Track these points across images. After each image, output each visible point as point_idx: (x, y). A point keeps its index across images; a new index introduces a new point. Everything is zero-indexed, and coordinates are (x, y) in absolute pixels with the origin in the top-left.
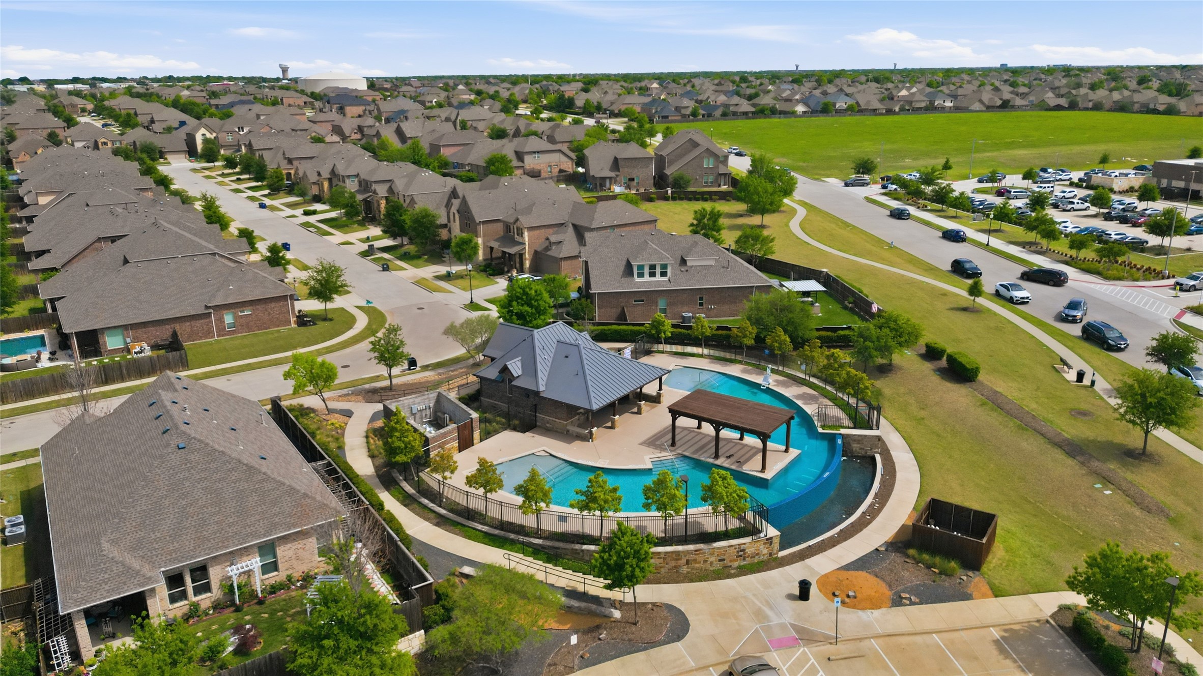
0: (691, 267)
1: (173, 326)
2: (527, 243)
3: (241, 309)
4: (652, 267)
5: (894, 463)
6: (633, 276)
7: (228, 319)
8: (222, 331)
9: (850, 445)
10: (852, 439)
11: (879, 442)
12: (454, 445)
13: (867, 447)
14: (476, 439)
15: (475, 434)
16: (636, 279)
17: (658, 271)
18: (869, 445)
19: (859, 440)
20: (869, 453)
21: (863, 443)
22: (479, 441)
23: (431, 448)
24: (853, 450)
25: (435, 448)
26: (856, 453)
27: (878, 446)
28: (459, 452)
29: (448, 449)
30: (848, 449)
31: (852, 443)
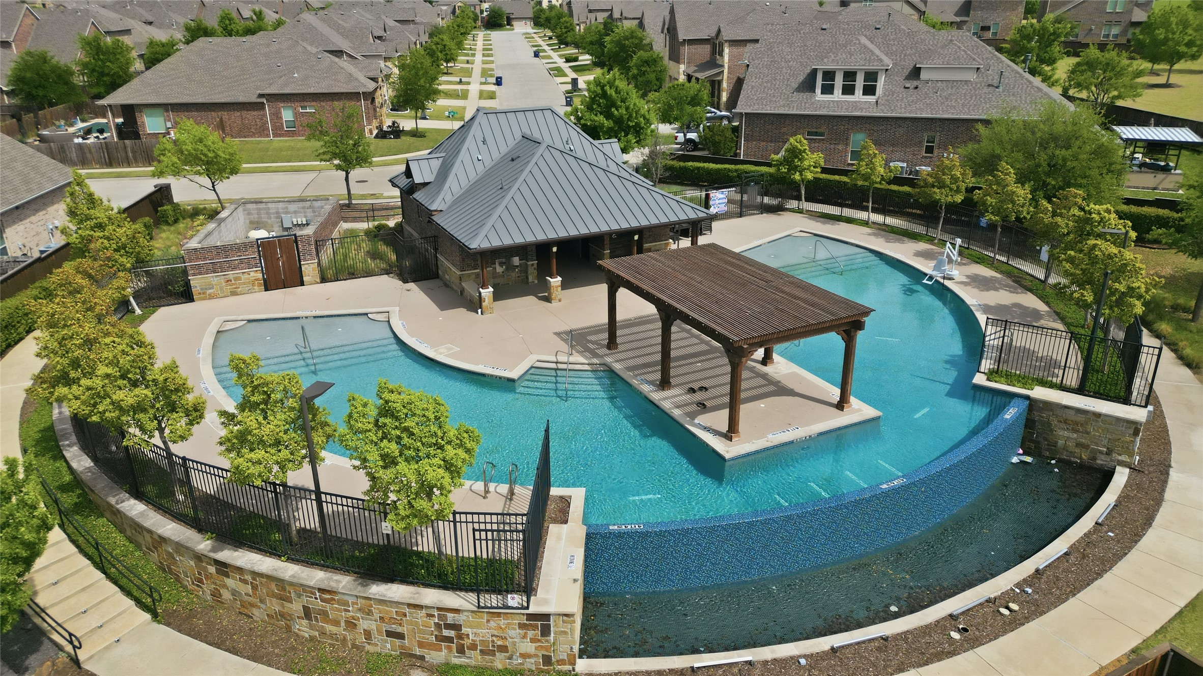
0: (927, 82)
1: (220, 113)
2: (726, 66)
3: (302, 104)
4: (850, 76)
5: (1158, 502)
6: (814, 92)
7: (287, 115)
8: (279, 132)
9: (1051, 431)
10: (1057, 416)
11: (1135, 439)
12: (252, 274)
13: (1097, 444)
14: (309, 276)
15: (306, 266)
16: (819, 96)
17: (860, 83)
18: (1105, 442)
19: (1076, 423)
20: (1102, 460)
21: (1088, 433)
22: (318, 280)
23: (189, 268)
24: (1056, 443)
25: (200, 270)
26: (1065, 453)
27: (1131, 448)
28: (266, 290)
29: (236, 279)
30: (1045, 439)
31: (1055, 425)
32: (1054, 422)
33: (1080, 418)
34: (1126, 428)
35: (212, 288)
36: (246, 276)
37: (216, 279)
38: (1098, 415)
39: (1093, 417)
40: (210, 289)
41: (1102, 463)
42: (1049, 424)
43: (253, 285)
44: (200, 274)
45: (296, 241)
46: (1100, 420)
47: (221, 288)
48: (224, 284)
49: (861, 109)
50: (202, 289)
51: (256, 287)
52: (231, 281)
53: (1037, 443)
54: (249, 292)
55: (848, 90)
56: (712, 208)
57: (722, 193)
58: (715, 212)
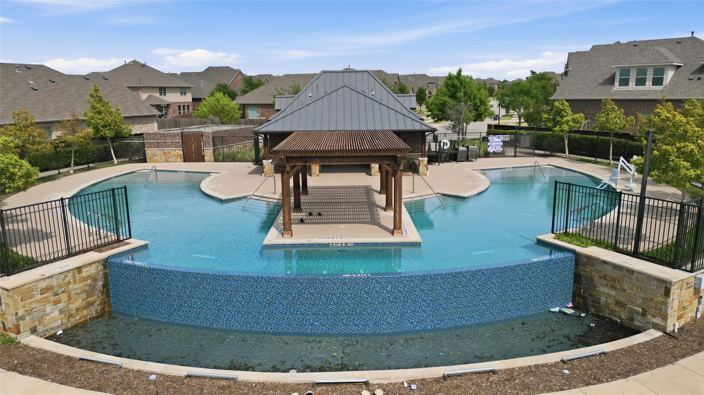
4: (642, 72)
9: (594, 286)
10: (598, 271)
11: (666, 300)
12: (177, 151)
13: (632, 303)
14: (208, 156)
15: (207, 150)
16: (617, 87)
17: (650, 76)
18: (639, 301)
19: (614, 280)
20: (639, 321)
21: (624, 291)
22: (213, 160)
23: (146, 143)
24: (599, 299)
25: (151, 145)
26: (607, 311)
27: (663, 310)
28: (185, 161)
29: (169, 153)
30: (591, 295)
31: (597, 280)
32: (596, 278)
33: (617, 274)
34: (657, 287)
35: (156, 156)
36: (174, 152)
37: (158, 151)
38: (631, 272)
39: (627, 274)
40: (155, 156)
41: (639, 324)
42: (593, 280)
43: (177, 157)
44: (151, 147)
45: (202, 136)
46: (633, 277)
47: (161, 157)
48: (162, 155)
49: (648, 95)
50: (151, 156)
51: (179, 159)
52: (166, 153)
53: (584, 298)
54: (175, 161)
55: (641, 82)
56: (490, 148)
57: (499, 138)
58: (492, 151)
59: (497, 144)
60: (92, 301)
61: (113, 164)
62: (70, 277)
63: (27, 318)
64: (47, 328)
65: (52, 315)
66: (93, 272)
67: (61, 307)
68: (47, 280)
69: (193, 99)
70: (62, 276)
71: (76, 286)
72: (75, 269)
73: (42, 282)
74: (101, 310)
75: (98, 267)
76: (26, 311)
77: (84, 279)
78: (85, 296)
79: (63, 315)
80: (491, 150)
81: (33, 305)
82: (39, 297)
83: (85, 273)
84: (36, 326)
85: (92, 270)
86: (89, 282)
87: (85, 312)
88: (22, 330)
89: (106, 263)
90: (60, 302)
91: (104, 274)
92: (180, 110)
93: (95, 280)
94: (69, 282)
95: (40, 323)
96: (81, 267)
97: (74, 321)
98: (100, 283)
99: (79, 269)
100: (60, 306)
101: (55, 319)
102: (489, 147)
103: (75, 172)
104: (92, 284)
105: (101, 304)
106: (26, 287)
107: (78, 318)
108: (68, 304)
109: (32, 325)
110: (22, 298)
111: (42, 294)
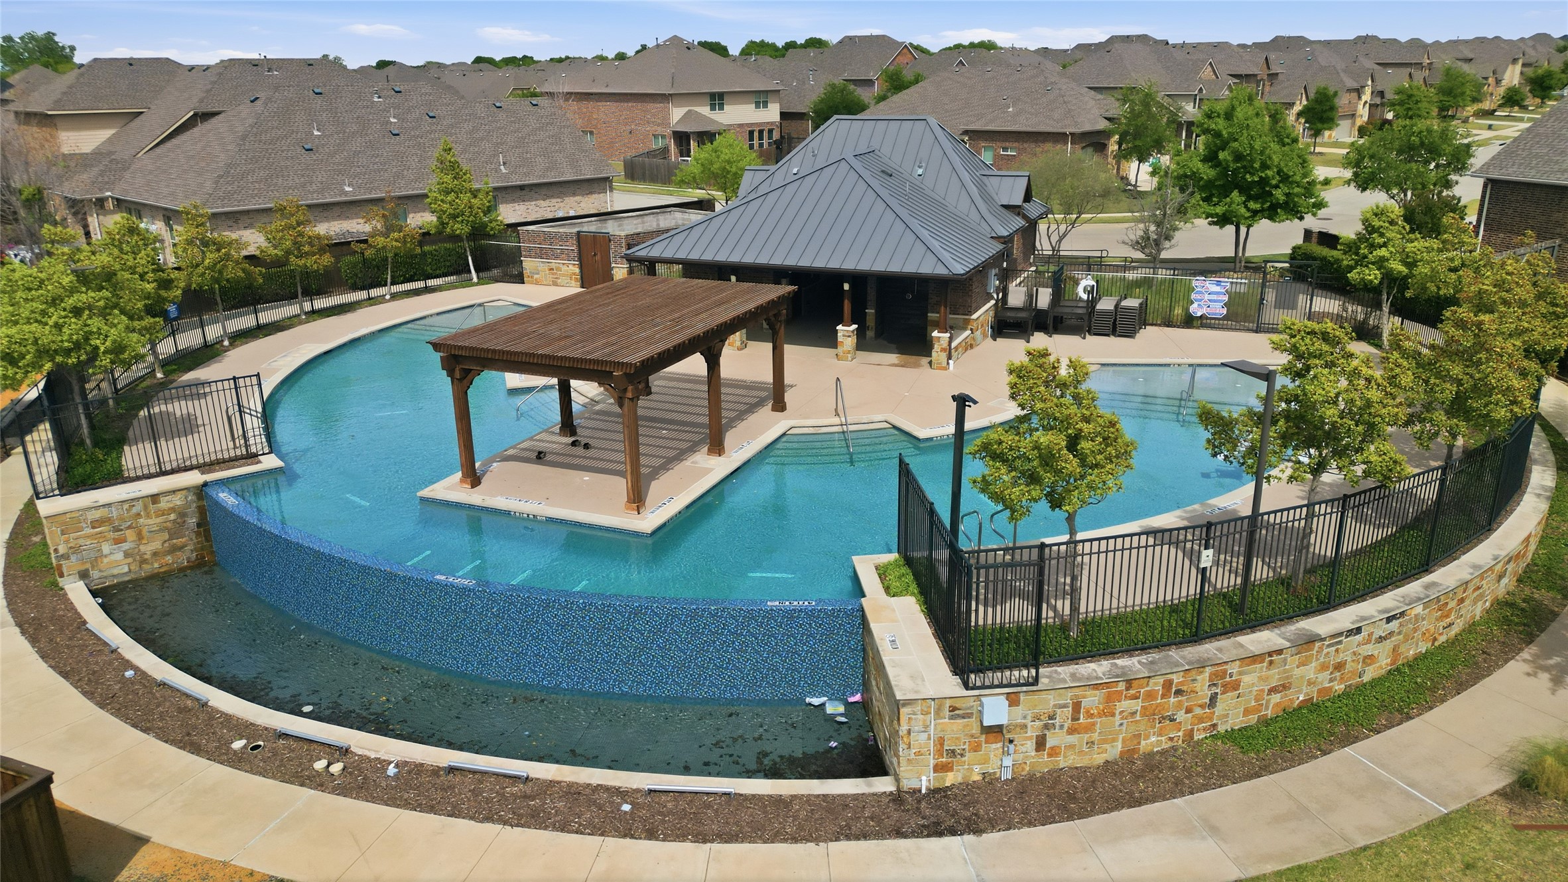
3: (1004, 145)
23: (522, 249)
25: (530, 253)
28: (582, 287)
29: (558, 269)
35: (538, 273)
37: (542, 265)
43: (571, 278)
44: (530, 257)
45: (610, 241)
47: (545, 276)
48: (548, 272)
50: (531, 272)
51: (573, 282)
52: (553, 269)
56: (1195, 305)
57: (1218, 283)
58: (1199, 314)
59: (1214, 297)
60: (179, 544)
61: (468, 283)
62: (138, 507)
63: (73, 558)
64: (104, 574)
65: (113, 557)
66: (179, 503)
67: (127, 548)
68: (102, 509)
69: (782, 114)
70: (126, 506)
71: (150, 522)
72: (147, 497)
73: (94, 511)
74: (197, 559)
75: (186, 498)
76: (71, 548)
77: (163, 513)
78: (167, 536)
79: (130, 560)
80: (1196, 310)
81: (81, 542)
82: (89, 531)
83: (164, 504)
84: (87, 570)
85: (178, 500)
86: (172, 517)
87: (169, 559)
88: (65, 574)
89: (201, 491)
90: (125, 541)
91: (199, 507)
92: (751, 139)
93: (182, 515)
94: (138, 515)
95: (93, 567)
96: (157, 495)
97: (147, 569)
98: (192, 521)
99: (155, 498)
100: (126, 546)
101: (118, 564)
102: (1192, 303)
103: (395, 297)
104: (179, 520)
105: (196, 550)
106: (68, 516)
107: (156, 565)
108: (139, 545)
109: (83, 568)
110: (62, 531)
111: (93, 528)
